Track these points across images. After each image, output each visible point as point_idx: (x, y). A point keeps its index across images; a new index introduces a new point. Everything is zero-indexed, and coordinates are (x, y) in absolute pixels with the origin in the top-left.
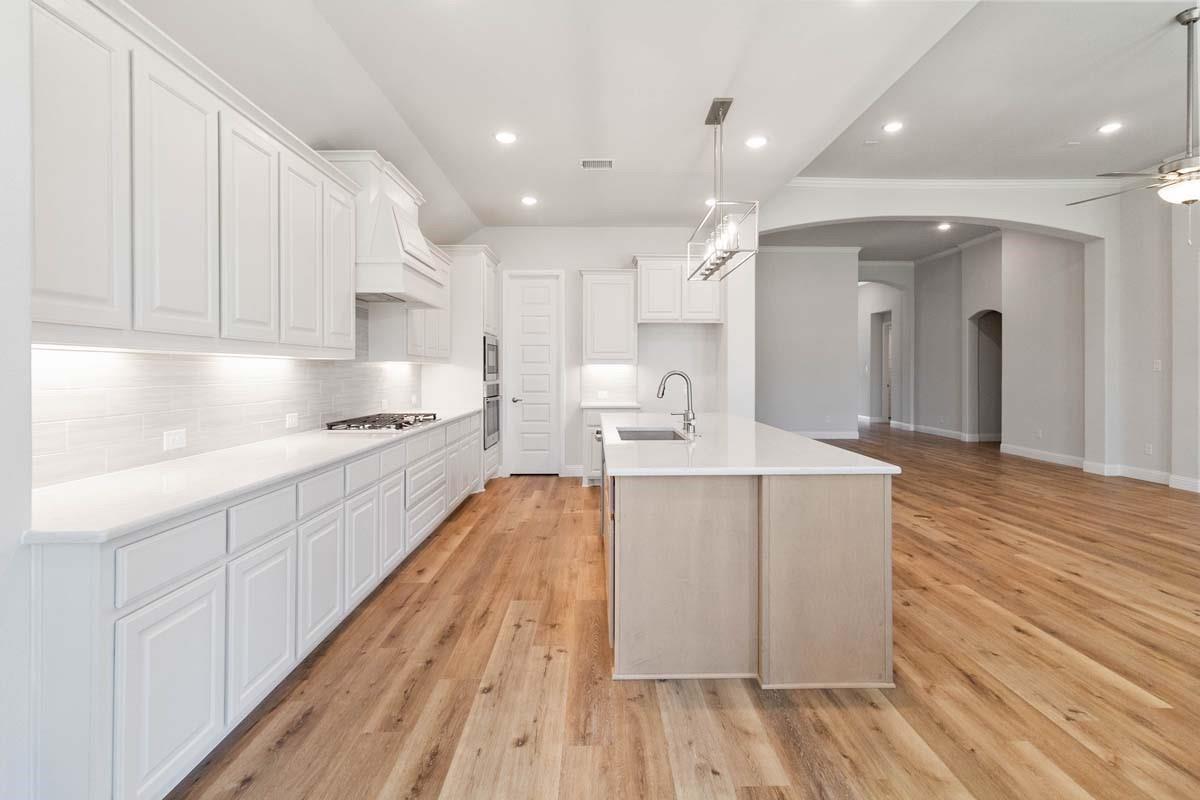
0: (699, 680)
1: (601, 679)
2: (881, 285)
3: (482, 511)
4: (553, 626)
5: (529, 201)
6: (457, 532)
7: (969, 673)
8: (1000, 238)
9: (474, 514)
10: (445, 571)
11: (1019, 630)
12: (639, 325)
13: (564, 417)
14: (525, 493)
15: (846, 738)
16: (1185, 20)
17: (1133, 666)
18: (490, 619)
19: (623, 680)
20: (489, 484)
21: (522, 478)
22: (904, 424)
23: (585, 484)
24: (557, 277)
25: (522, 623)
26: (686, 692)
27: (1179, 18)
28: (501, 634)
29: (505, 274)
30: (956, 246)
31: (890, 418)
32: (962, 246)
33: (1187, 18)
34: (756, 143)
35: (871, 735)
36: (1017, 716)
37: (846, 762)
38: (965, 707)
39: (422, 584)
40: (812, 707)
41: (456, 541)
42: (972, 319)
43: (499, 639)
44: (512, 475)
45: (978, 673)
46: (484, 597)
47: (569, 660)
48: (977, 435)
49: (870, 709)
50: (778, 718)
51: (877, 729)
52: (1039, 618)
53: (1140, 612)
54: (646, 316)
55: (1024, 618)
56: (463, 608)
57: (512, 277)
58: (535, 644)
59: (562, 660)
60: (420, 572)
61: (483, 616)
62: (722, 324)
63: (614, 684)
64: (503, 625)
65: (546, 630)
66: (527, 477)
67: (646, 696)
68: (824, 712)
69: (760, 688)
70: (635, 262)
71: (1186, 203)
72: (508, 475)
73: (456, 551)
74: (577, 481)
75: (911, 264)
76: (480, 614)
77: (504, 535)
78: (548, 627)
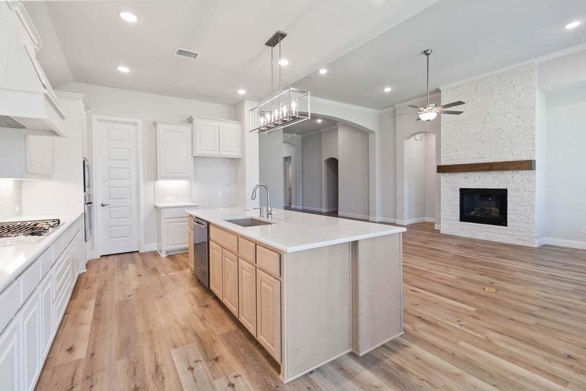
0: (328, 363)
1: (277, 387)
2: (288, 144)
3: (96, 286)
4: (217, 359)
5: (124, 69)
6: (84, 307)
7: (418, 316)
8: (337, 128)
9: (89, 291)
10: (95, 343)
11: (413, 291)
12: (195, 157)
13: (143, 215)
14: (122, 268)
15: (413, 368)
16: (426, 53)
17: (454, 296)
18: (164, 370)
19: (291, 382)
20: (88, 265)
21: (111, 258)
22: (298, 206)
23: (163, 255)
24: (136, 124)
25: (192, 365)
26: (329, 375)
27: (425, 52)
28: (182, 380)
29: (94, 117)
30: (319, 130)
31: (290, 204)
32: (321, 130)
33: (427, 53)
34: (284, 62)
35: (418, 362)
36: (449, 331)
37: (424, 382)
38: (432, 333)
39: (79, 360)
40: (387, 358)
41: (88, 315)
42: (326, 161)
43: (184, 385)
44: (101, 256)
45: (421, 315)
46: (146, 354)
47: (246, 381)
48: (327, 209)
49: (406, 348)
50: (380, 371)
51: (418, 358)
52: (413, 284)
53: (433, 273)
54: (199, 152)
55: (408, 285)
56: (134, 369)
57: (99, 120)
58: (214, 379)
59: (242, 383)
60: (70, 350)
61: (156, 371)
62: (240, 159)
63: (287, 387)
64: (179, 372)
65: (213, 364)
66: (116, 256)
67: (312, 387)
68: (392, 358)
69: (358, 356)
70: (190, 120)
71: (427, 120)
72: (99, 257)
73: (94, 323)
74: (155, 254)
75: (300, 136)
76: (153, 370)
77: (127, 301)
78: (214, 361)
